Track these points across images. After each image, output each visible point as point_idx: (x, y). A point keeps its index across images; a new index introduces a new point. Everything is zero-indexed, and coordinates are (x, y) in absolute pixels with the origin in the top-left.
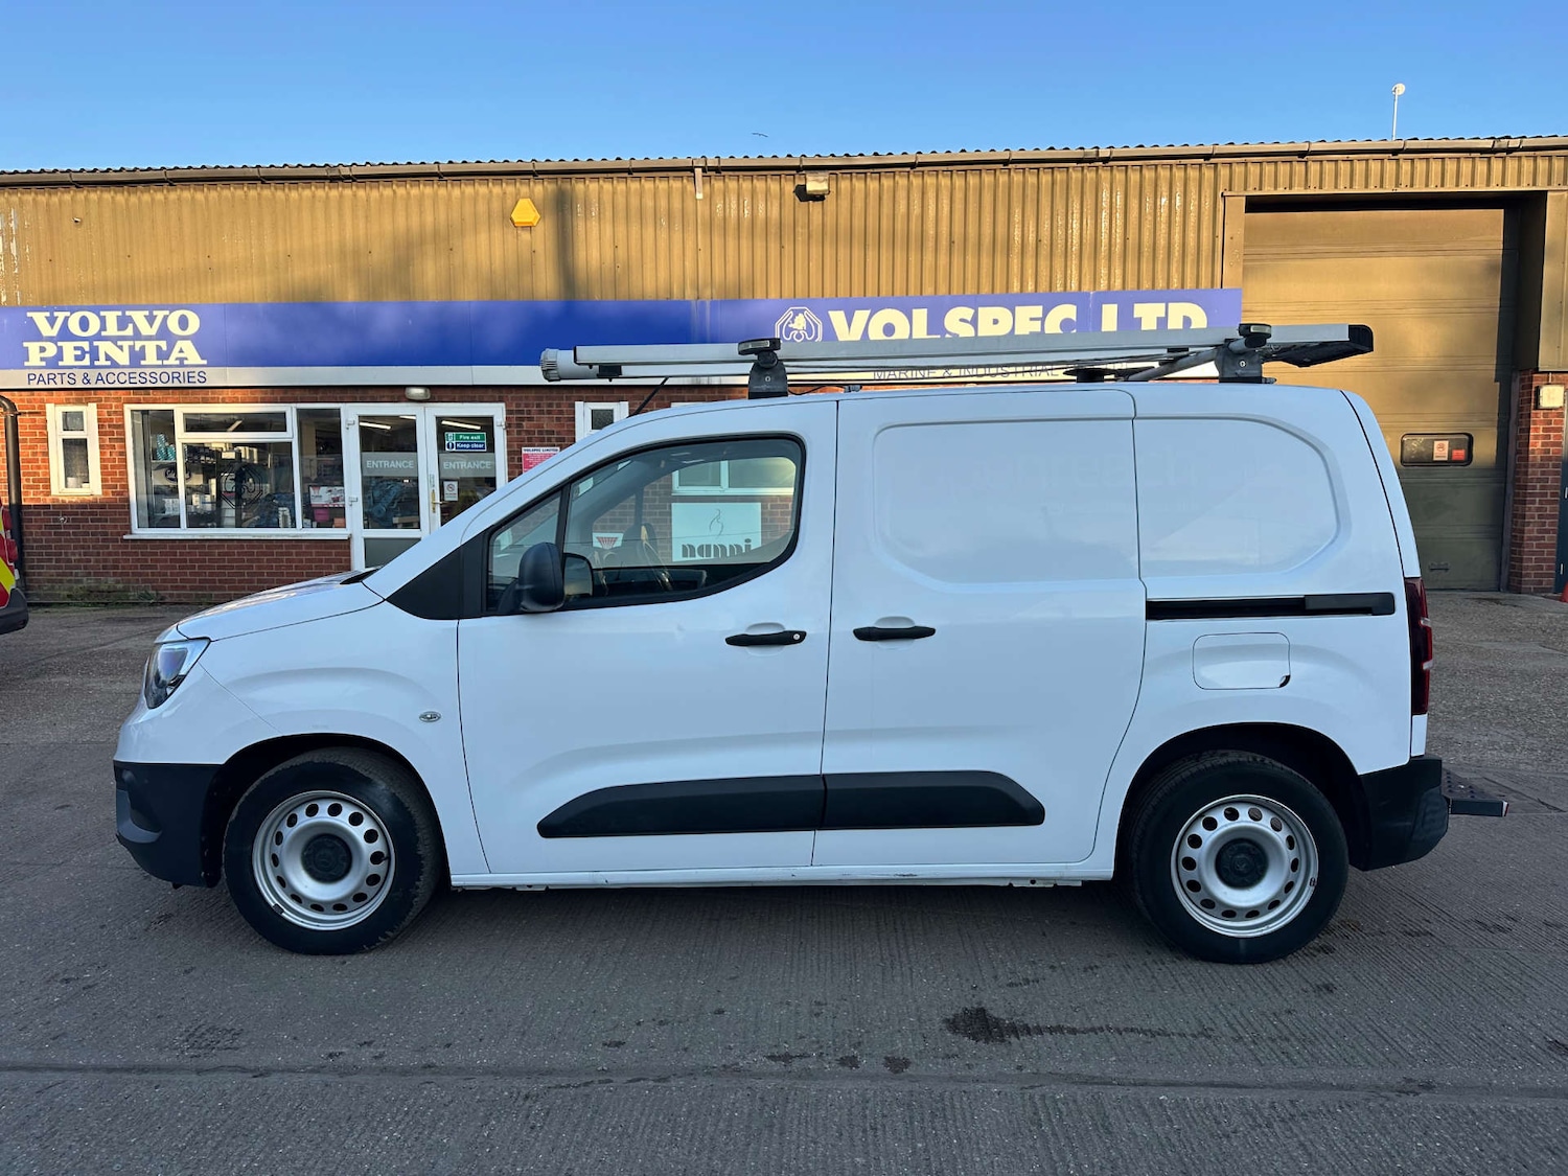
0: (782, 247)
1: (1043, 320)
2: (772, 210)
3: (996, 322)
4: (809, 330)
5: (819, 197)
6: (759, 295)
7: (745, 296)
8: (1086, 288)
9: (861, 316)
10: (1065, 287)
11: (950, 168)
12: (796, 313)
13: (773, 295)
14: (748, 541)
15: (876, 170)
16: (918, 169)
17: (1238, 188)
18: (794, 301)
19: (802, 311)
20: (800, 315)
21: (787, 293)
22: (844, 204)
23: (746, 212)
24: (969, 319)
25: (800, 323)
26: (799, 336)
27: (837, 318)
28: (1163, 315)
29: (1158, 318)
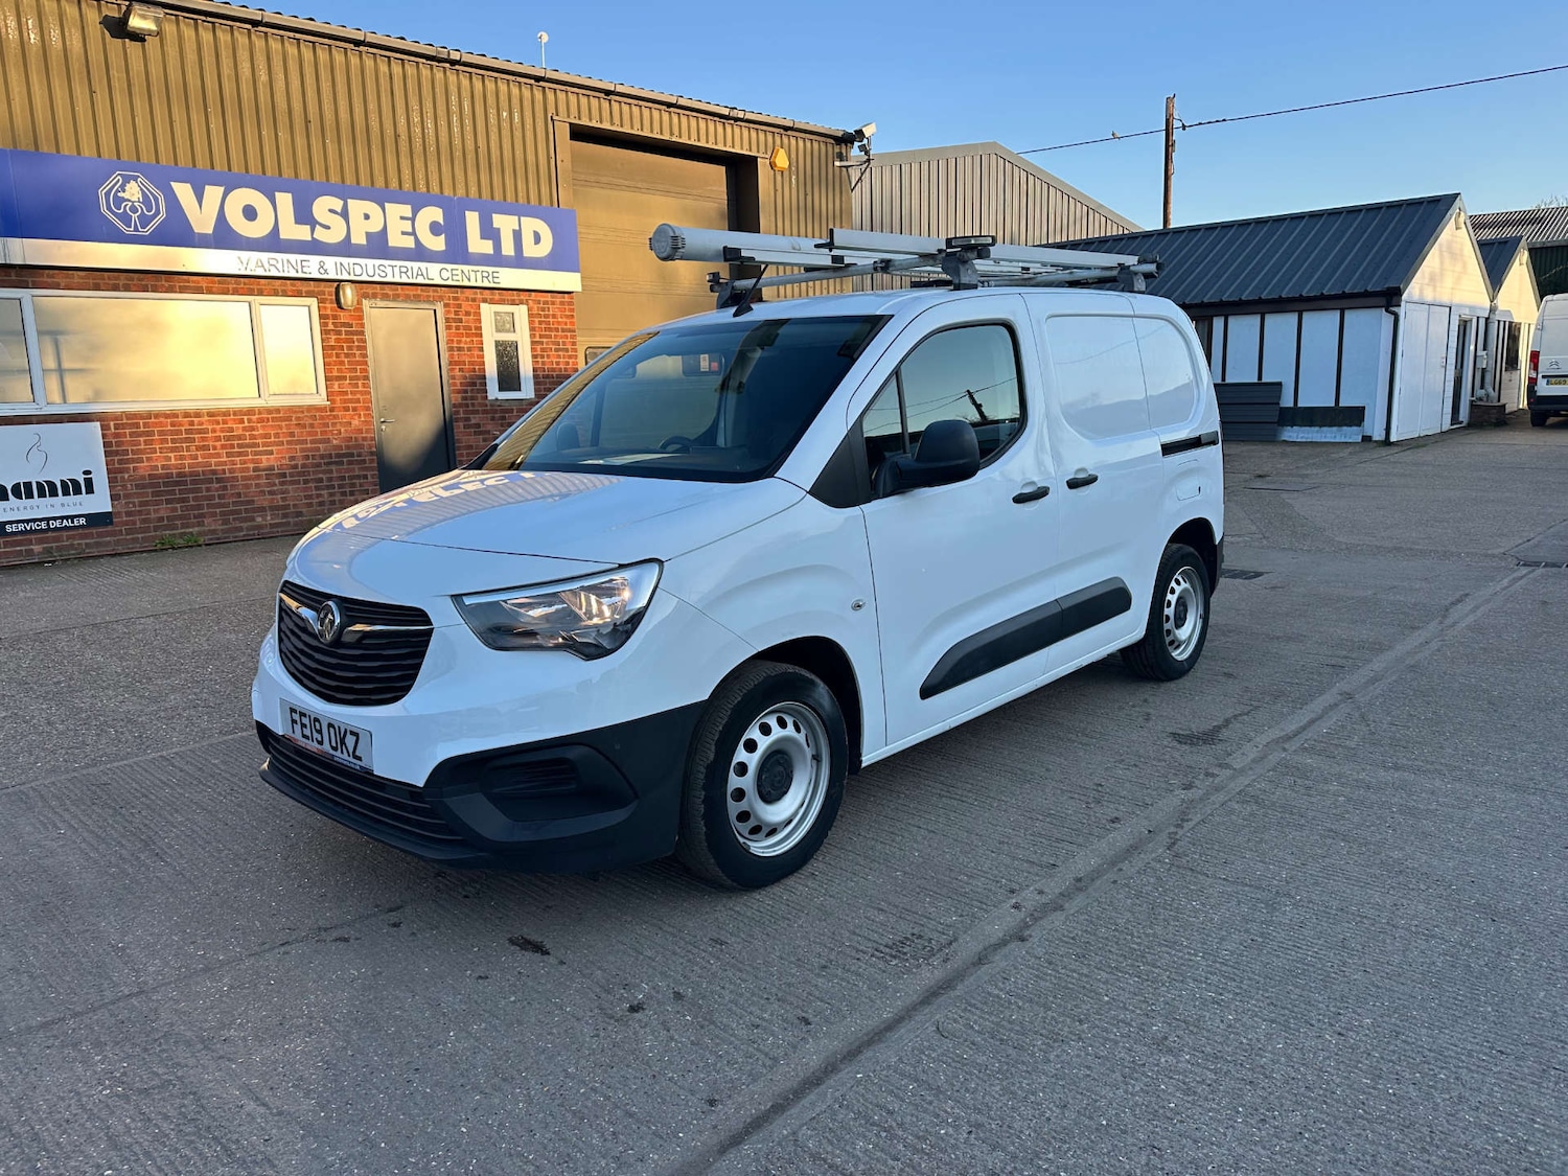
0: (92, 92)
1: (413, 220)
2: (71, 40)
3: (367, 217)
4: (146, 201)
5: (138, 37)
6: (67, 148)
7: (45, 148)
8: (448, 192)
9: (213, 193)
10: (428, 188)
11: (298, 36)
12: (127, 180)
13: (88, 151)
14: (87, 472)
15: (209, 19)
16: (260, 28)
17: (563, 115)
18: (118, 163)
19: (135, 179)
20: (133, 183)
21: (108, 151)
22: (172, 52)
23: (32, 36)
24: (339, 211)
25: (133, 192)
26: (134, 209)
27: (184, 192)
28: (518, 228)
29: (514, 230)
